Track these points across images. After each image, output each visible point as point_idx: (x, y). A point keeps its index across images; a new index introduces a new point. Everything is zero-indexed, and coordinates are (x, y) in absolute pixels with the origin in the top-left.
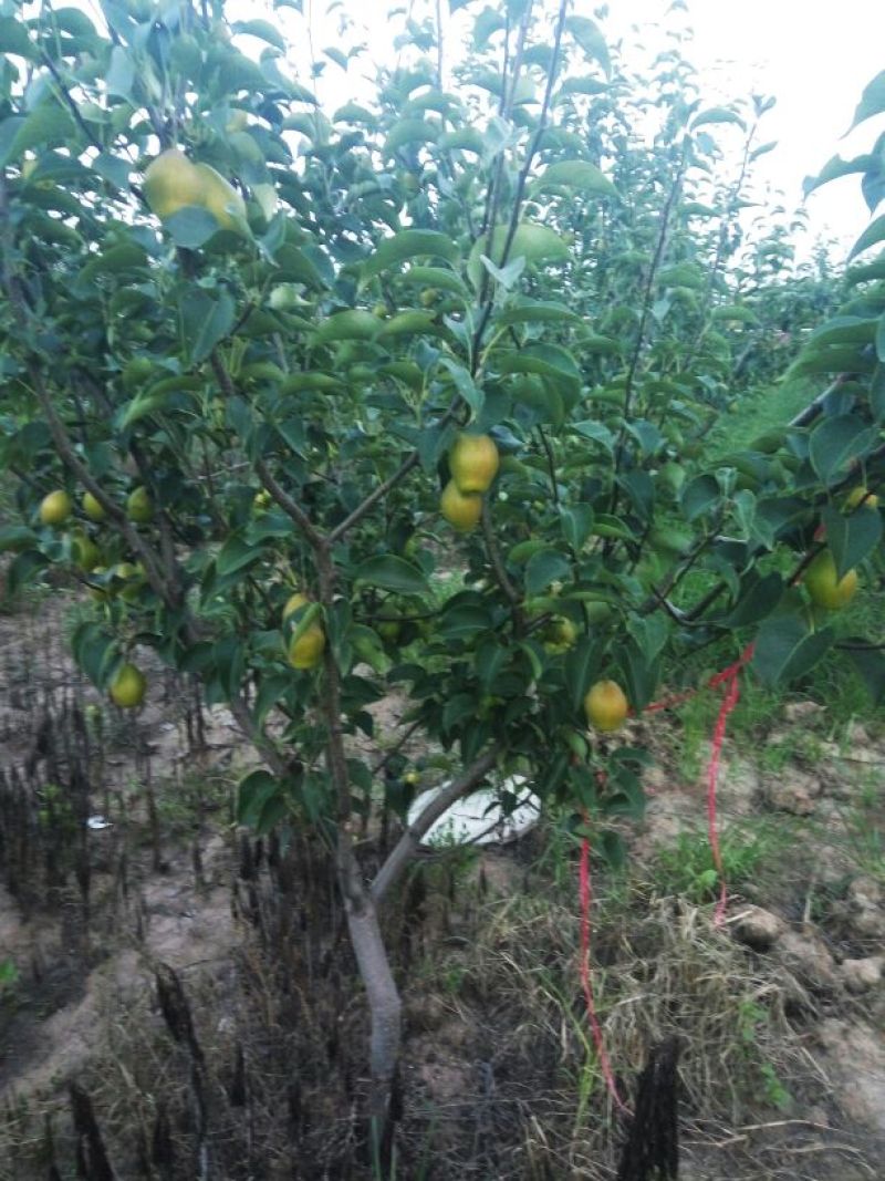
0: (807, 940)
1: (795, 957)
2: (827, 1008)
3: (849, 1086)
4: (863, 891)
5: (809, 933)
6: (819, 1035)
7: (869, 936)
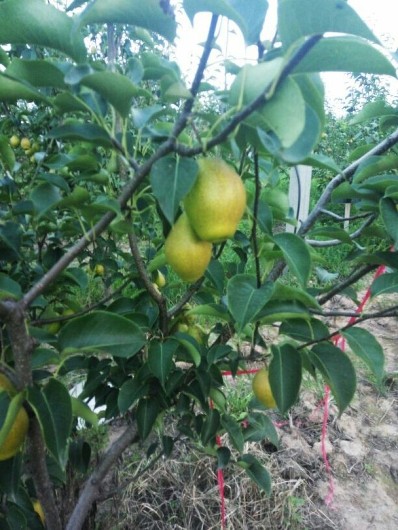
0: (296, 438)
1: (294, 450)
2: (315, 475)
3: (342, 521)
4: (307, 400)
5: (295, 434)
6: (318, 494)
7: (317, 424)
